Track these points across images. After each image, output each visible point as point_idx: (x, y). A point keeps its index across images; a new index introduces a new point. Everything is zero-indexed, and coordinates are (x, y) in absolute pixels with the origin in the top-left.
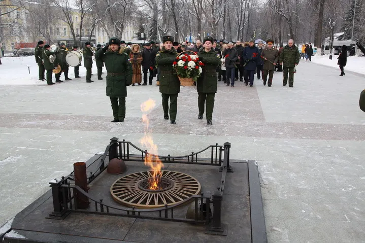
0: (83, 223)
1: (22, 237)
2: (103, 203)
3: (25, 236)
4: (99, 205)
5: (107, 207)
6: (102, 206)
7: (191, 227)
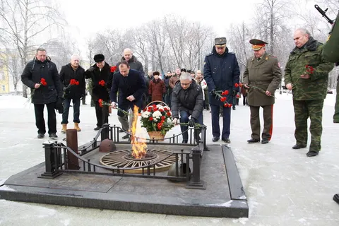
0: (71, 181)
1: (12, 190)
2: (90, 162)
3: (15, 189)
4: (86, 164)
5: (94, 166)
6: (89, 165)
7: (172, 184)
